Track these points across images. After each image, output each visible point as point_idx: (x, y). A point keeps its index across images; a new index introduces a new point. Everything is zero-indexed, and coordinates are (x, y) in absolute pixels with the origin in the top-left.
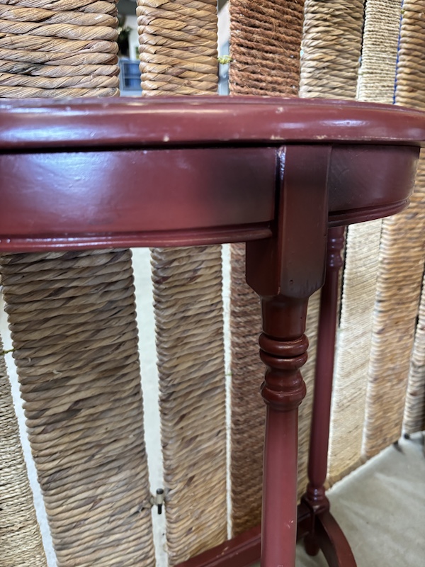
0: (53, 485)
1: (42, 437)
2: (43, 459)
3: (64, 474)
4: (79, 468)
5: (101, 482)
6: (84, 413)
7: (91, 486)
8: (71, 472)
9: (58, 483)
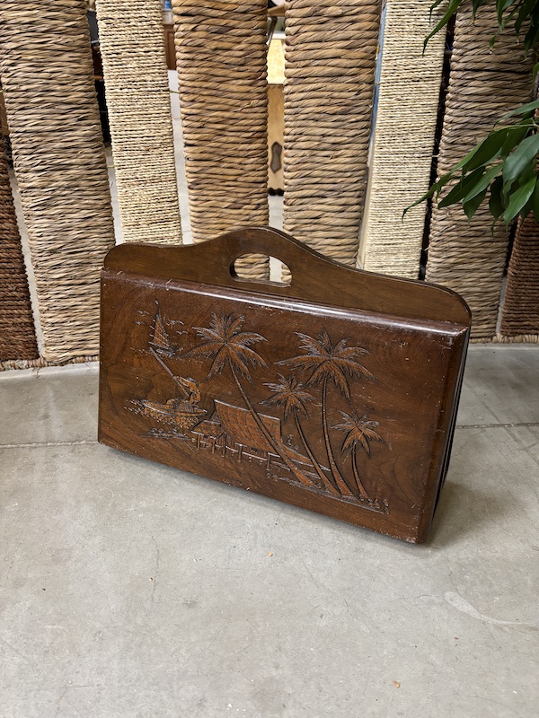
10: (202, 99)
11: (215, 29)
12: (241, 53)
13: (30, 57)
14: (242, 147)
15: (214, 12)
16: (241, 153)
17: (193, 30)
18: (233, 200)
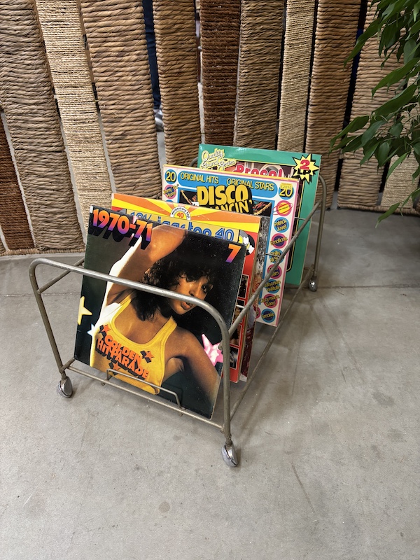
0: (117, 171)
1: (111, 146)
2: (112, 158)
3: (121, 167)
4: (128, 166)
5: (138, 176)
6: (129, 137)
7: (133, 177)
8: (124, 167)
9: (119, 171)
10: (324, 81)
11: (335, 45)
12: (344, 56)
13: (257, 67)
14: (337, 103)
15: (335, 37)
16: (336, 107)
17: (326, 47)
18: (328, 131)
